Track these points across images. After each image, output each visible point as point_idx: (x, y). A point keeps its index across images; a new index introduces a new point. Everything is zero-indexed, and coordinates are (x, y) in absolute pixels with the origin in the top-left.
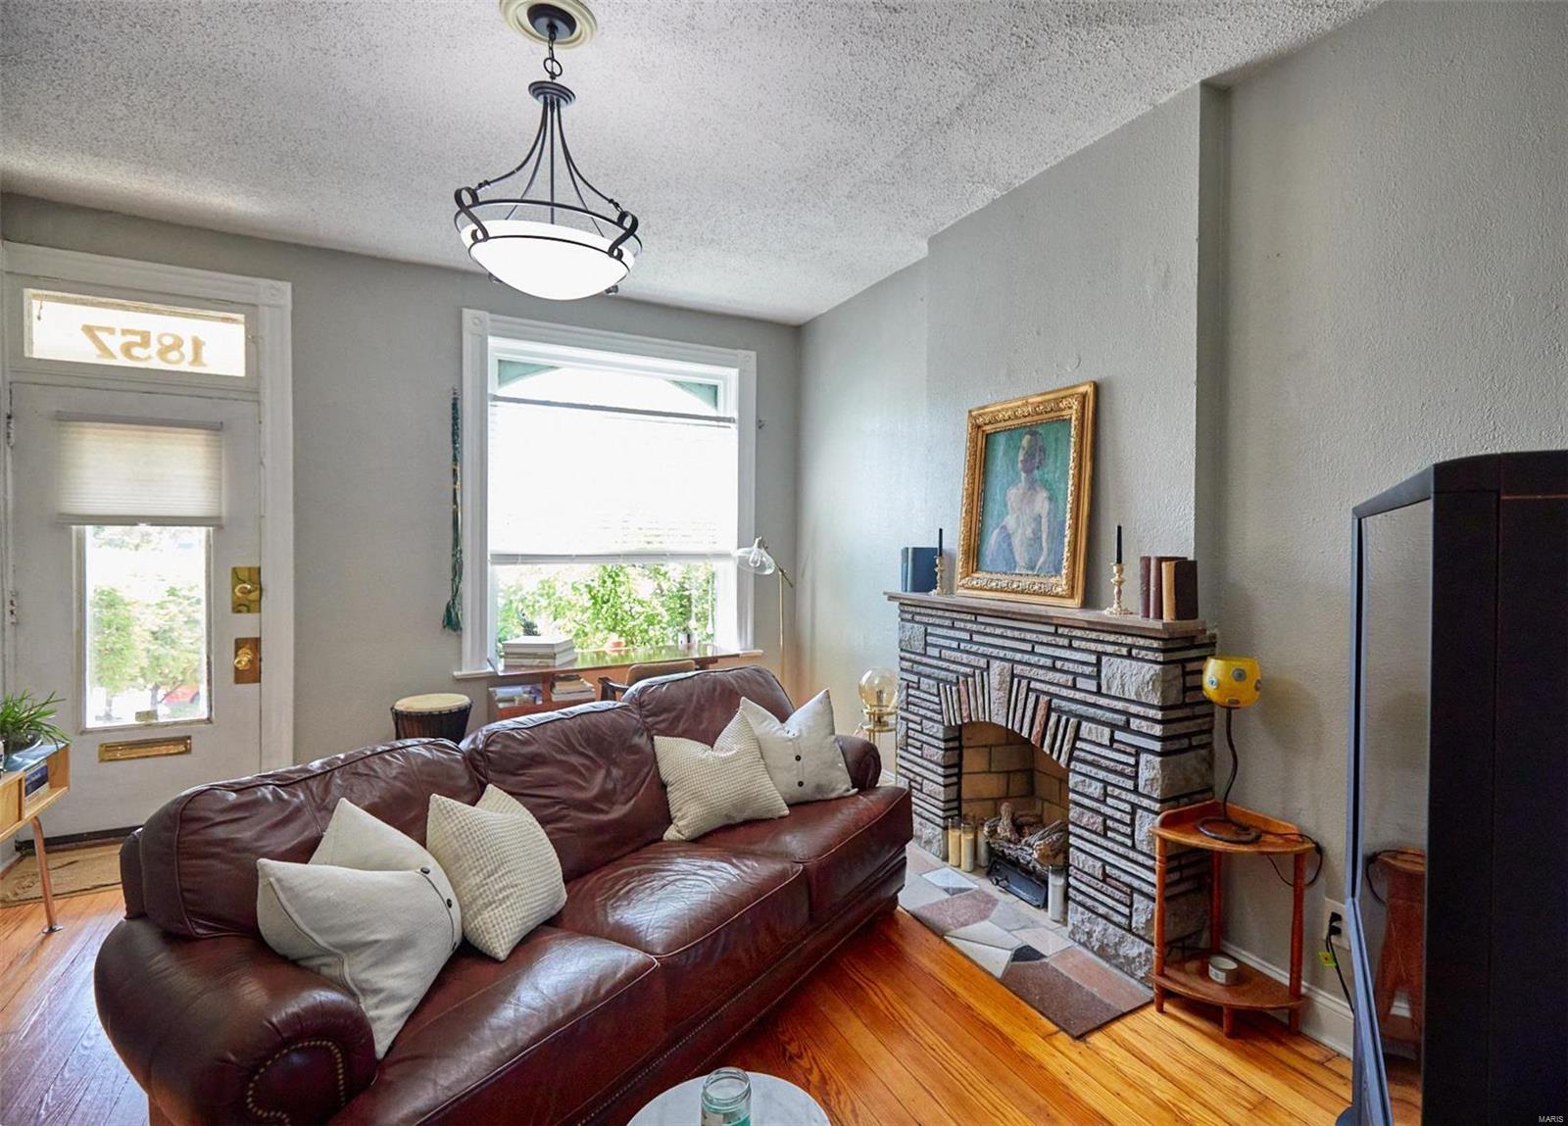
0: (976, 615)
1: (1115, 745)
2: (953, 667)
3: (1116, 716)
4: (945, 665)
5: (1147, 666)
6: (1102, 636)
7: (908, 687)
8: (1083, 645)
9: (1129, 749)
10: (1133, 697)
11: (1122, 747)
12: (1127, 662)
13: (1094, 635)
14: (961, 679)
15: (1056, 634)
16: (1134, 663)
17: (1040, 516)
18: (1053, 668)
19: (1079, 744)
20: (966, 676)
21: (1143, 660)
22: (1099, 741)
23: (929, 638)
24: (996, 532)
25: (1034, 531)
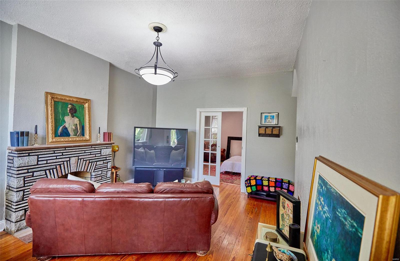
1: (104, 163)
2: (53, 164)
3: (104, 158)
4: (49, 165)
5: (110, 149)
6: (102, 146)
7: (24, 178)
8: (98, 148)
9: (106, 163)
10: (108, 154)
11: (105, 163)
12: (107, 149)
13: (100, 146)
14: (58, 166)
15: (92, 148)
16: (108, 149)
17: (77, 124)
18: (91, 154)
19: (96, 166)
20: (60, 165)
21: (109, 148)
22: (101, 164)
23: (39, 159)
24: (61, 127)
25: (75, 127)
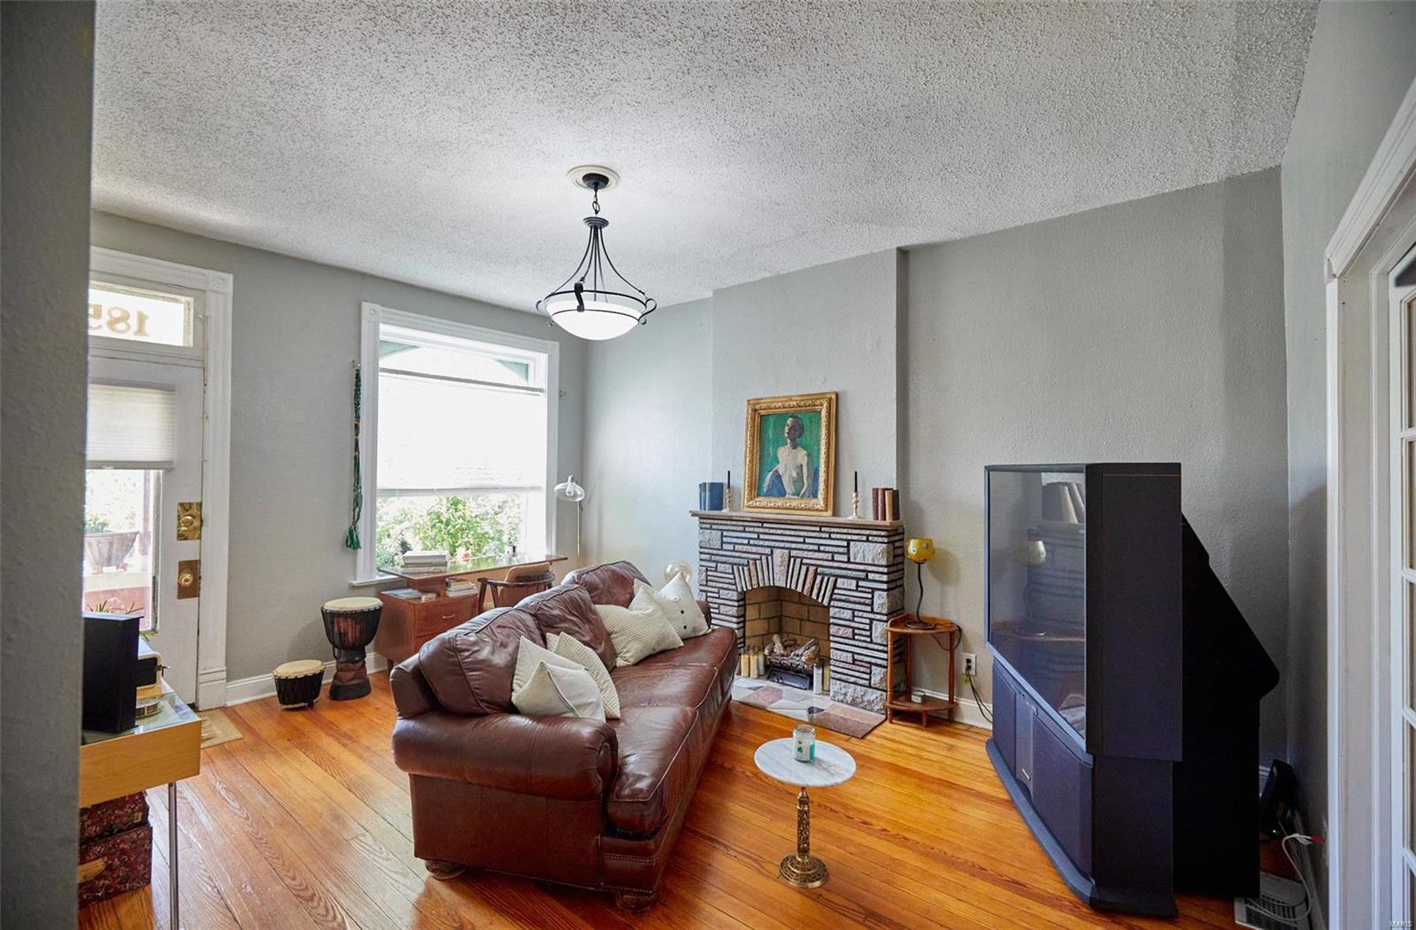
0: (762, 523)
2: (744, 555)
3: (860, 573)
4: (738, 554)
5: (878, 545)
7: (707, 570)
8: (839, 536)
9: (868, 590)
10: (870, 562)
11: (863, 589)
12: (866, 544)
14: (751, 562)
15: (820, 531)
16: (870, 544)
17: (801, 466)
18: (819, 551)
20: (755, 560)
21: (875, 542)
22: (849, 588)
23: (725, 539)
24: (771, 473)
25: (798, 474)
